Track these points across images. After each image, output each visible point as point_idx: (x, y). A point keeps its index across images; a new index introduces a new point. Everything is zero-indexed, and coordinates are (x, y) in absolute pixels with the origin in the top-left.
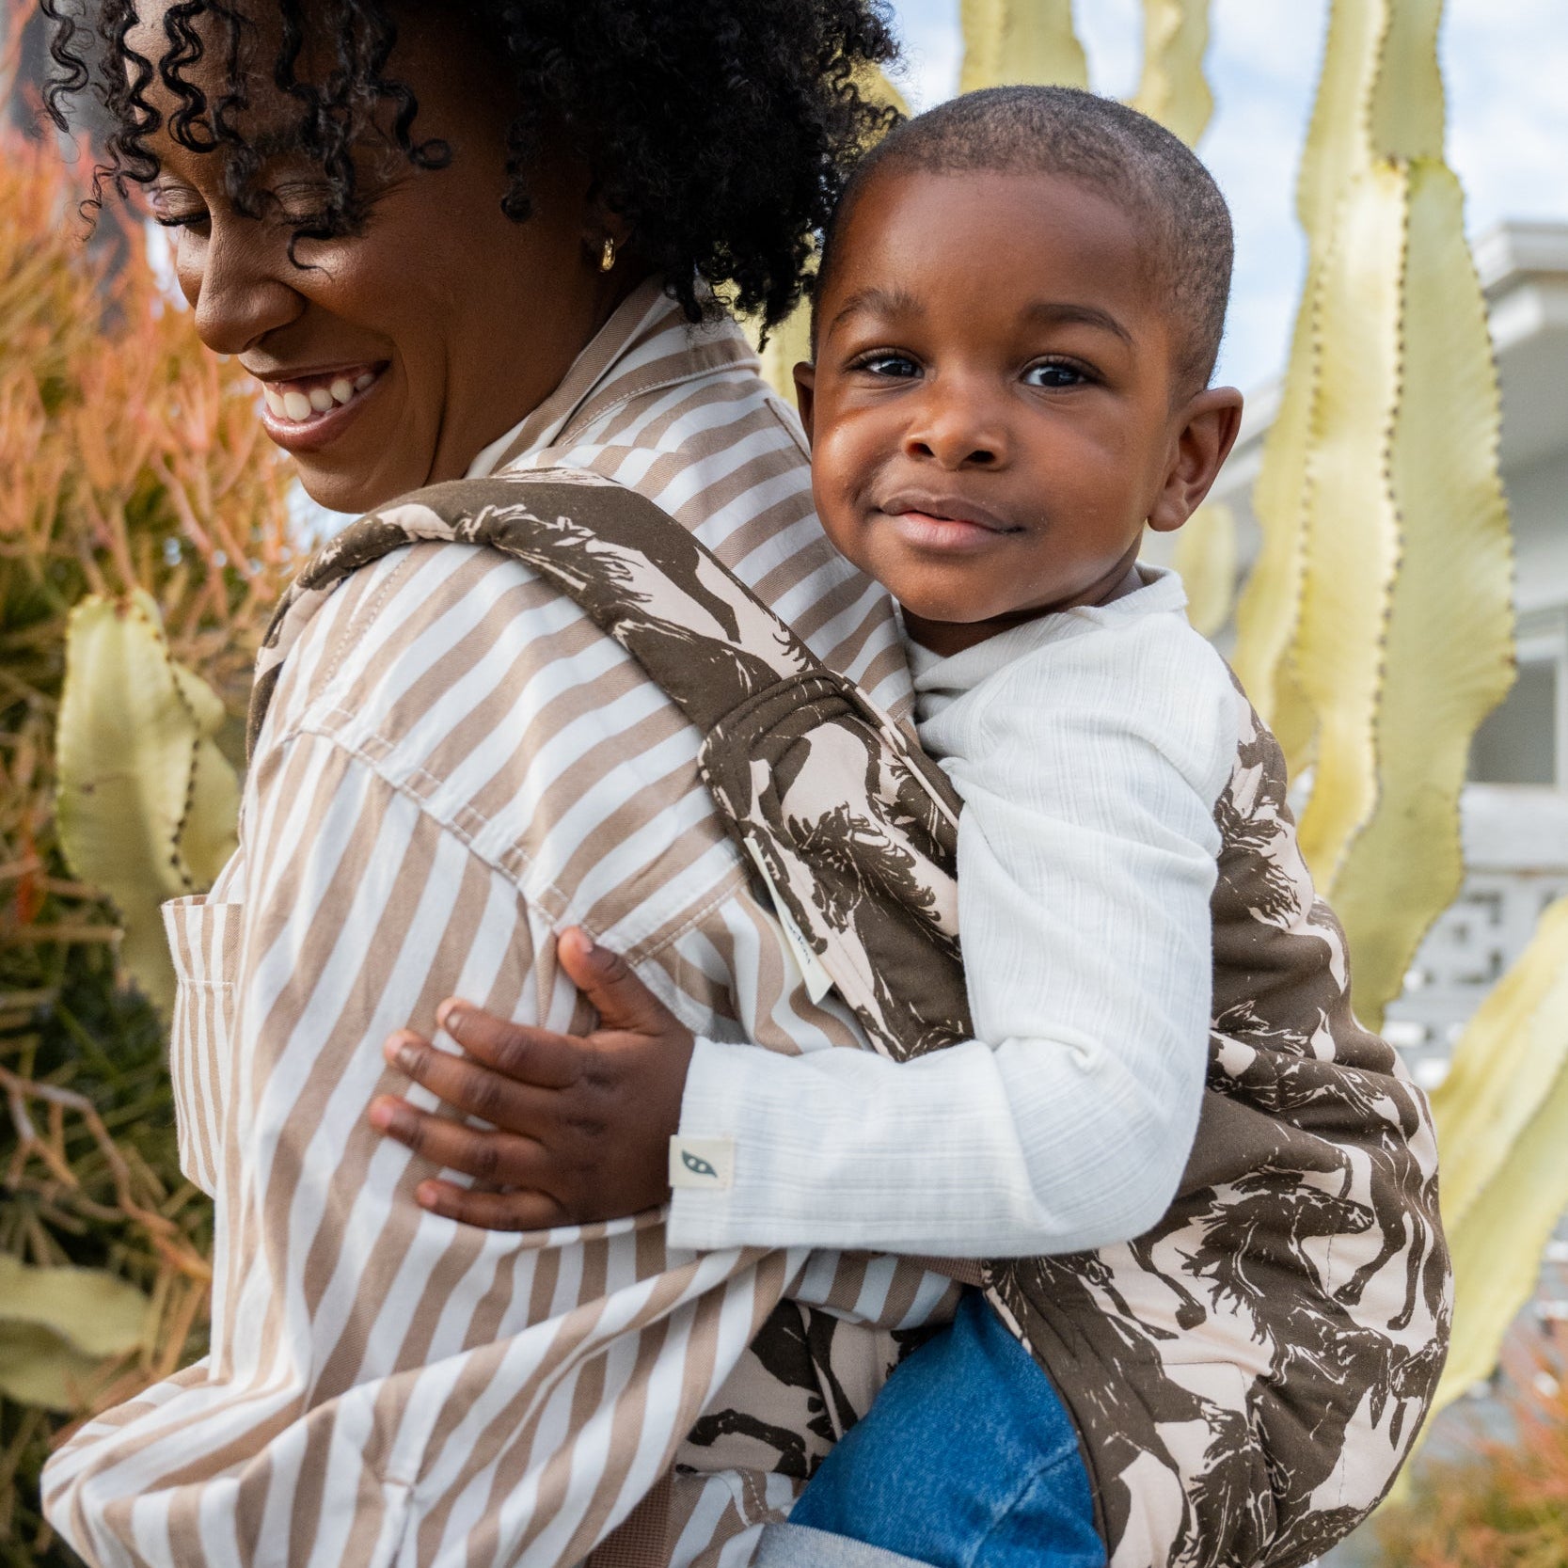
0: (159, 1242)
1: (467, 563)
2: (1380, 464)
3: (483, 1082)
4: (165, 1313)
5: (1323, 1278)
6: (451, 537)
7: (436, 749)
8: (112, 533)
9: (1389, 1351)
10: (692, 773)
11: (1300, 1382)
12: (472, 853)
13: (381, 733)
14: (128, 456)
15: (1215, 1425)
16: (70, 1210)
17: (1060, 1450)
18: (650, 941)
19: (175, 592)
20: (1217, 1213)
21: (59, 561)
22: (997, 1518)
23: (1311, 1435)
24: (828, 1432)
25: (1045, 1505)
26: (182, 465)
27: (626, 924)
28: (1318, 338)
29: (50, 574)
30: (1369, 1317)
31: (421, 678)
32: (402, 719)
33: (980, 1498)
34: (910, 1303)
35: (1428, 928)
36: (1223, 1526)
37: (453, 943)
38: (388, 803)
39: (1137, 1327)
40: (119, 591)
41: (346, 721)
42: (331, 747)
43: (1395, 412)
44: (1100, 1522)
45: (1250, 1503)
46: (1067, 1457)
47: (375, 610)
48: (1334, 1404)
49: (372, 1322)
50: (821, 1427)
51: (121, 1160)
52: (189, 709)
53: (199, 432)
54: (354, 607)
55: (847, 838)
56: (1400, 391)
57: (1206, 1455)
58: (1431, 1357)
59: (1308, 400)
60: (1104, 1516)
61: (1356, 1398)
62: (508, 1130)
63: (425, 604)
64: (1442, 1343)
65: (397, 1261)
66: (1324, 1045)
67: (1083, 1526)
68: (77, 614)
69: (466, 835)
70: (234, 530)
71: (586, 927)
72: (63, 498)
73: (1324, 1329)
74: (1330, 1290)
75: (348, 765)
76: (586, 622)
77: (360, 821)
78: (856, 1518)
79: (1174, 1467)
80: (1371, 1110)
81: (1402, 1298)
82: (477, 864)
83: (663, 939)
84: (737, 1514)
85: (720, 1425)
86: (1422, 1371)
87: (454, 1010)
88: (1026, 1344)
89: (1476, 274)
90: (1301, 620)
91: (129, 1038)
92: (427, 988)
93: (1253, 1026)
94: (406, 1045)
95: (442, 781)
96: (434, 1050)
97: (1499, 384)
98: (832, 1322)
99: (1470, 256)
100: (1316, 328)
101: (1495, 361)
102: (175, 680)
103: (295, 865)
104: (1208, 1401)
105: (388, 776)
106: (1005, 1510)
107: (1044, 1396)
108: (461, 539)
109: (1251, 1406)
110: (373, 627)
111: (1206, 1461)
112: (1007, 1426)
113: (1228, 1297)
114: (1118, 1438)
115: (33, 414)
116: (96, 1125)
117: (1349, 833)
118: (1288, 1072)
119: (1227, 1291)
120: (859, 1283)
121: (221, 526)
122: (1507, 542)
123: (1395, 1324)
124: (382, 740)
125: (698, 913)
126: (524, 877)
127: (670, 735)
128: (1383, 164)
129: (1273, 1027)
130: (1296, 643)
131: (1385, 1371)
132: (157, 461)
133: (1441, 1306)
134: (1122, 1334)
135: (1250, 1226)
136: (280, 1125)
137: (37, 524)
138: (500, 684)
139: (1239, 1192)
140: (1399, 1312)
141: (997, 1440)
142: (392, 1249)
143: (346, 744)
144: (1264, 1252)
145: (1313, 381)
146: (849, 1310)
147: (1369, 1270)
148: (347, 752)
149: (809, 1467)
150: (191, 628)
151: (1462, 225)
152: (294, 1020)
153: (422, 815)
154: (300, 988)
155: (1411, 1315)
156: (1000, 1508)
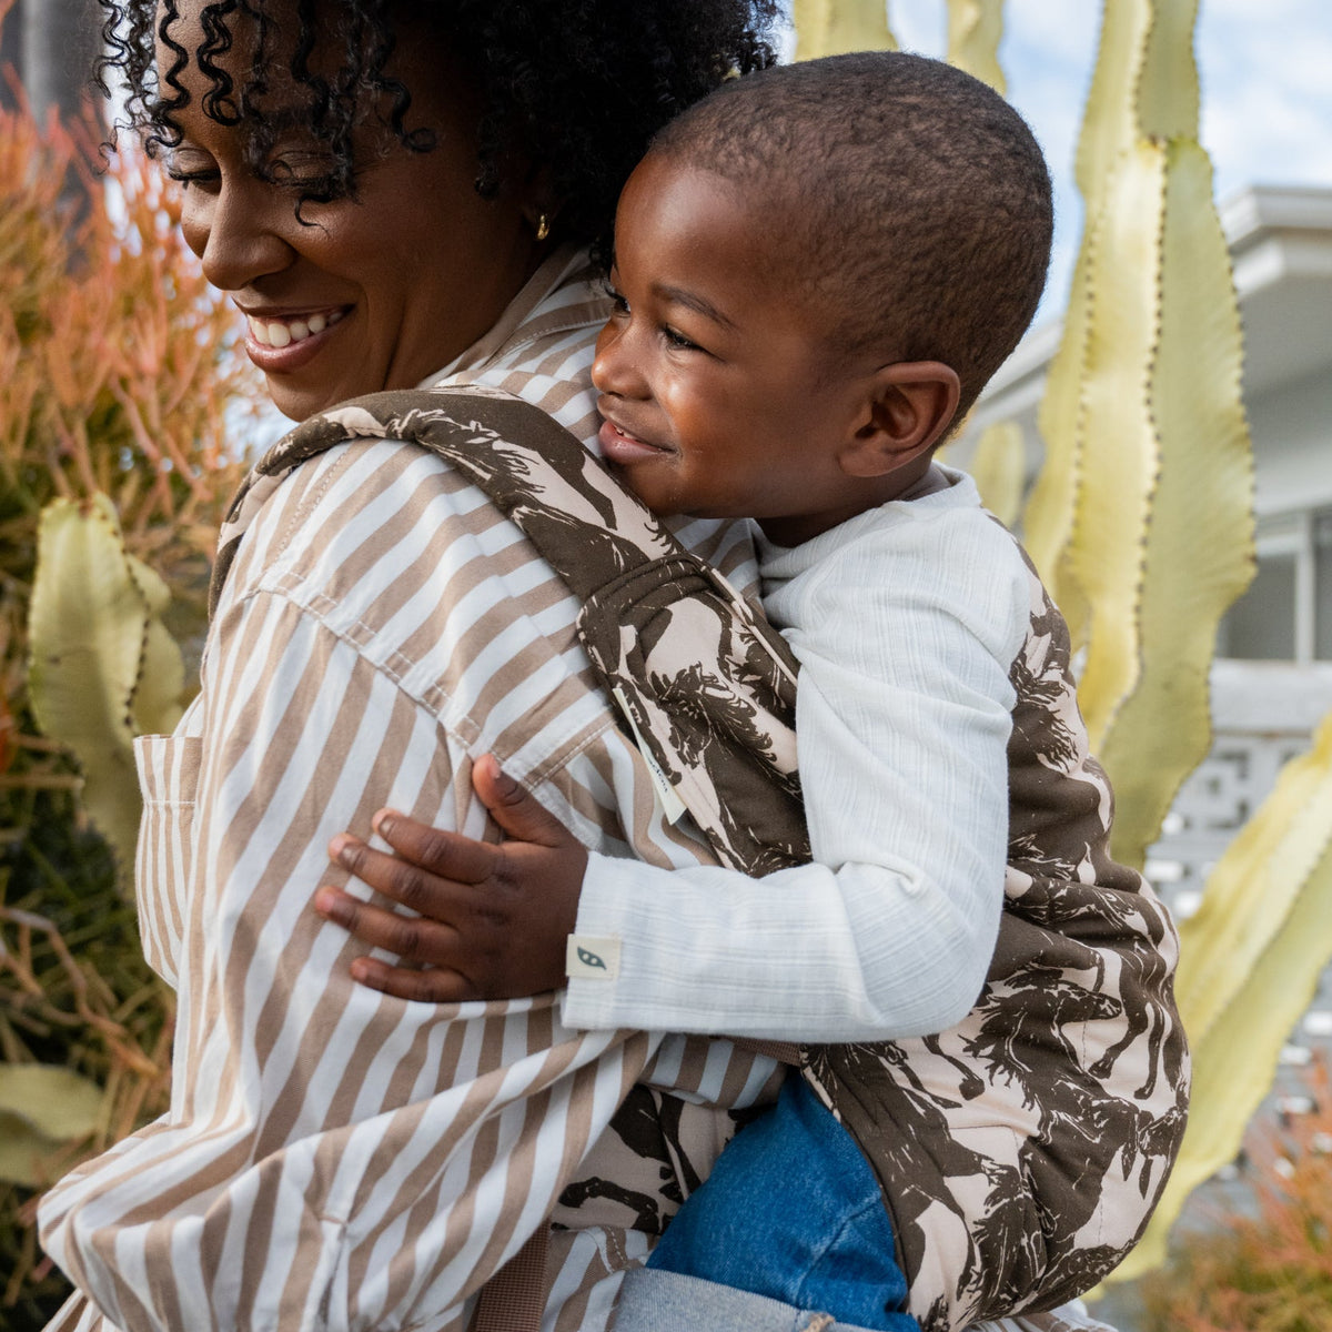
0: (112, 1043)
1: (396, 455)
2: (1143, 393)
3: (409, 875)
4: (116, 1103)
5: (1080, 1056)
6: (383, 435)
7: (371, 606)
8: (75, 443)
9: (1136, 1116)
10: (570, 634)
11: (1064, 1144)
12: (400, 688)
13: (327, 592)
14: (91, 377)
15: (993, 1177)
16: (35, 1015)
17: (867, 1200)
18: (547, 764)
19: (128, 493)
20: (993, 1004)
21: (30, 466)
22: (816, 1258)
23: (1074, 1187)
24: (676, 1196)
25: (855, 1245)
26: (135, 387)
27: (526, 750)
28: (1091, 287)
29: (22, 479)
30: (1120, 1087)
31: (359, 548)
32: (343, 582)
33: (802, 1241)
34: (744, 1084)
35: (1182, 782)
36: (1002, 1261)
37: (385, 763)
38: (332, 649)
39: (928, 1098)
40: (82, 494)
41: (298, 582)
42: (285, 603)
43: (1155, 350)
44: (901, 1259)
45: (1024, 1241)
46: (872, 1206)
47: (321, 493)
48: (1092, 1159)
49: (310, 1076)
50: (671, 1191)
51: (80, 974)
52: (141, 593)
53: (150, 358)
54: (304, 490)
55: (699, 692)
56: (1159, 332)
57: (987, 1202)
58: (1172, 1122)
59: (1083, 339)
60: (903, 1253)
61: (1110, 1155)
62: (427, 917)
63: (361, 488)
64: (1182, 1111)
65: (332, 1025)
66: (1087, 872)
67: (886, 1261)
68: (47, 513)
69: (395, 675)
70: (179, 441)
71: (494, 753)
72: (35, 413)
73: (1082, 1097)
74: (1085, 1066)
75: (299, 617)
76: (491, 507)
77: (309, 664)
78: (702, 1263)
79: (960, 1213)
80: (1124, 923)
81: (1146, 1073)
82: (404, 697)
83: (557, 763)
84: (602, 1263)
85: (587, 1190)
86: (1165, 1134)
87: (386, 818)
88: (836, 1114)
89: (1223, 235)
90: (1076, 524)
91: (87, 870)
92: (364, 800)
93: (1031, 854)
94: (347, 845)
95: (376, 632)
96: (371, 850)
97: (1242, 326)
98: (681, 1103)
99: (1218, 220)
100: (1089, 279)
101: (1239, 307)
102: (129, 569)
103: (255, 698)
104: (987, 1158)
105: (332, 628)
106: (823, 1251)
107: (852, 1156)
108: (391, 436)
109: (1023, 1161)
110: (319, 507)
111: (986, 1208)
112: (822, 1182)
113: (1002, 1073)
114: (913, 1189)
115: (10, 342)
116: (58, 943)
117: (1116, 702)
118: (1058, 895)
119: (1001, 1068)
120: (702, 1068)
121: (168, 438)
122: (1249, 459)
123: (1140, 1094)
124: (328, 598)
125: (584, 739)
126: (442, 712)
127: (553, 603)
128: (1146, 142)
129: (1047, 856)
130: (1071, 543)
131: (1133, 1133)
132: (114, 382)
133: (1179, 1080)
134: (915, 1104)
135: (1021, 1016)
136: (240, 910)
137: (13, 436)
138: (423, 554)
139: (1010, 988)
140: (1143, 1084)
141: (814, 1193)
142: (328, 1014)
143: (298, 601)
144: (1032, 1037)
145: (1087, 323)
146: (693, 1092)
147: (1117, 1049)
148: (299, 607)
149: (661, 1225)
150: (141, 523)
151: (1212, 194)
152: (253, 826)
153: (360, 659)
154: (259, 800)
155: (1153, 1085)
156: (819, 1249)
